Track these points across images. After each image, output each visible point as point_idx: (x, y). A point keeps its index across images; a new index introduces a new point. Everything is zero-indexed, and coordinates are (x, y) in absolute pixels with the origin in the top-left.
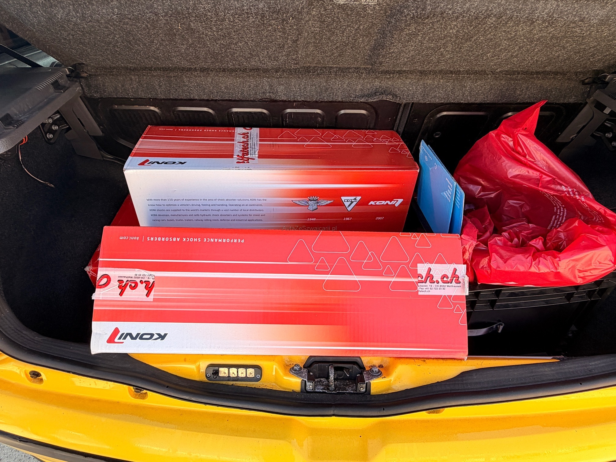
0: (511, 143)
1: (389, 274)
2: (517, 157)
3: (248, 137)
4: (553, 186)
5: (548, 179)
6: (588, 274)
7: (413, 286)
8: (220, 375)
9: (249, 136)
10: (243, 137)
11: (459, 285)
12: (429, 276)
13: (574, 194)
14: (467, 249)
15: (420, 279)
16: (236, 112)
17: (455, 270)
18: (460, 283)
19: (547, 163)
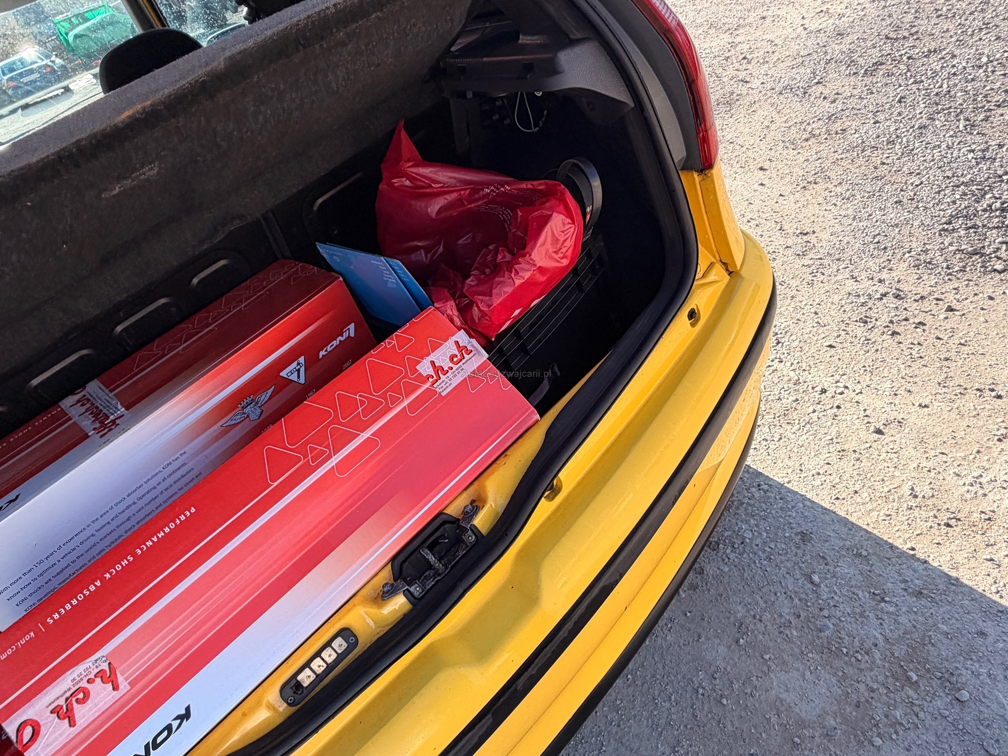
0: (408, 183)
1: (395, 401)
2: (422, 193)
3: (88, 400)
4: (477, 196)
5: (467, 192)
6: (564, 250)
7: (431, 392)
8: (305, 685)
9: (90, 397)
10: (82, 405)
11: (472, 354)
12: (438, 370)
13: (498, 189)
14: (451, 313)
15: (431, 380)
16: (42, 383)
17: (457, 343)
18: (472, 351)
19: (455, 178)
